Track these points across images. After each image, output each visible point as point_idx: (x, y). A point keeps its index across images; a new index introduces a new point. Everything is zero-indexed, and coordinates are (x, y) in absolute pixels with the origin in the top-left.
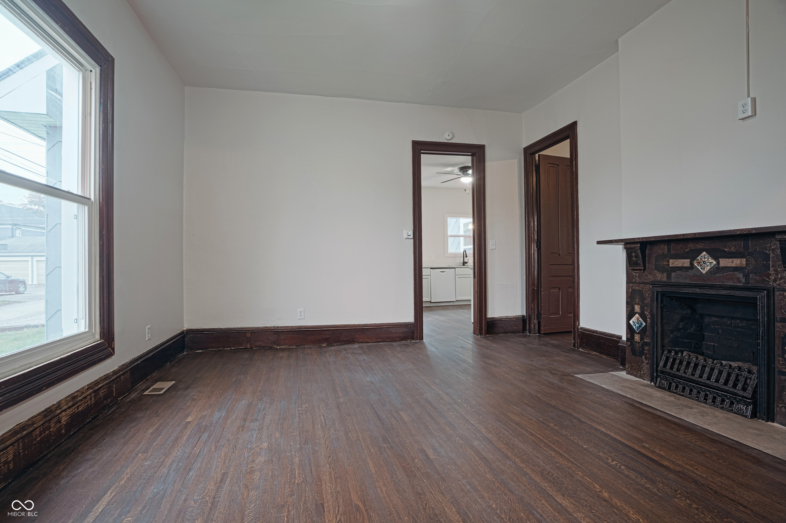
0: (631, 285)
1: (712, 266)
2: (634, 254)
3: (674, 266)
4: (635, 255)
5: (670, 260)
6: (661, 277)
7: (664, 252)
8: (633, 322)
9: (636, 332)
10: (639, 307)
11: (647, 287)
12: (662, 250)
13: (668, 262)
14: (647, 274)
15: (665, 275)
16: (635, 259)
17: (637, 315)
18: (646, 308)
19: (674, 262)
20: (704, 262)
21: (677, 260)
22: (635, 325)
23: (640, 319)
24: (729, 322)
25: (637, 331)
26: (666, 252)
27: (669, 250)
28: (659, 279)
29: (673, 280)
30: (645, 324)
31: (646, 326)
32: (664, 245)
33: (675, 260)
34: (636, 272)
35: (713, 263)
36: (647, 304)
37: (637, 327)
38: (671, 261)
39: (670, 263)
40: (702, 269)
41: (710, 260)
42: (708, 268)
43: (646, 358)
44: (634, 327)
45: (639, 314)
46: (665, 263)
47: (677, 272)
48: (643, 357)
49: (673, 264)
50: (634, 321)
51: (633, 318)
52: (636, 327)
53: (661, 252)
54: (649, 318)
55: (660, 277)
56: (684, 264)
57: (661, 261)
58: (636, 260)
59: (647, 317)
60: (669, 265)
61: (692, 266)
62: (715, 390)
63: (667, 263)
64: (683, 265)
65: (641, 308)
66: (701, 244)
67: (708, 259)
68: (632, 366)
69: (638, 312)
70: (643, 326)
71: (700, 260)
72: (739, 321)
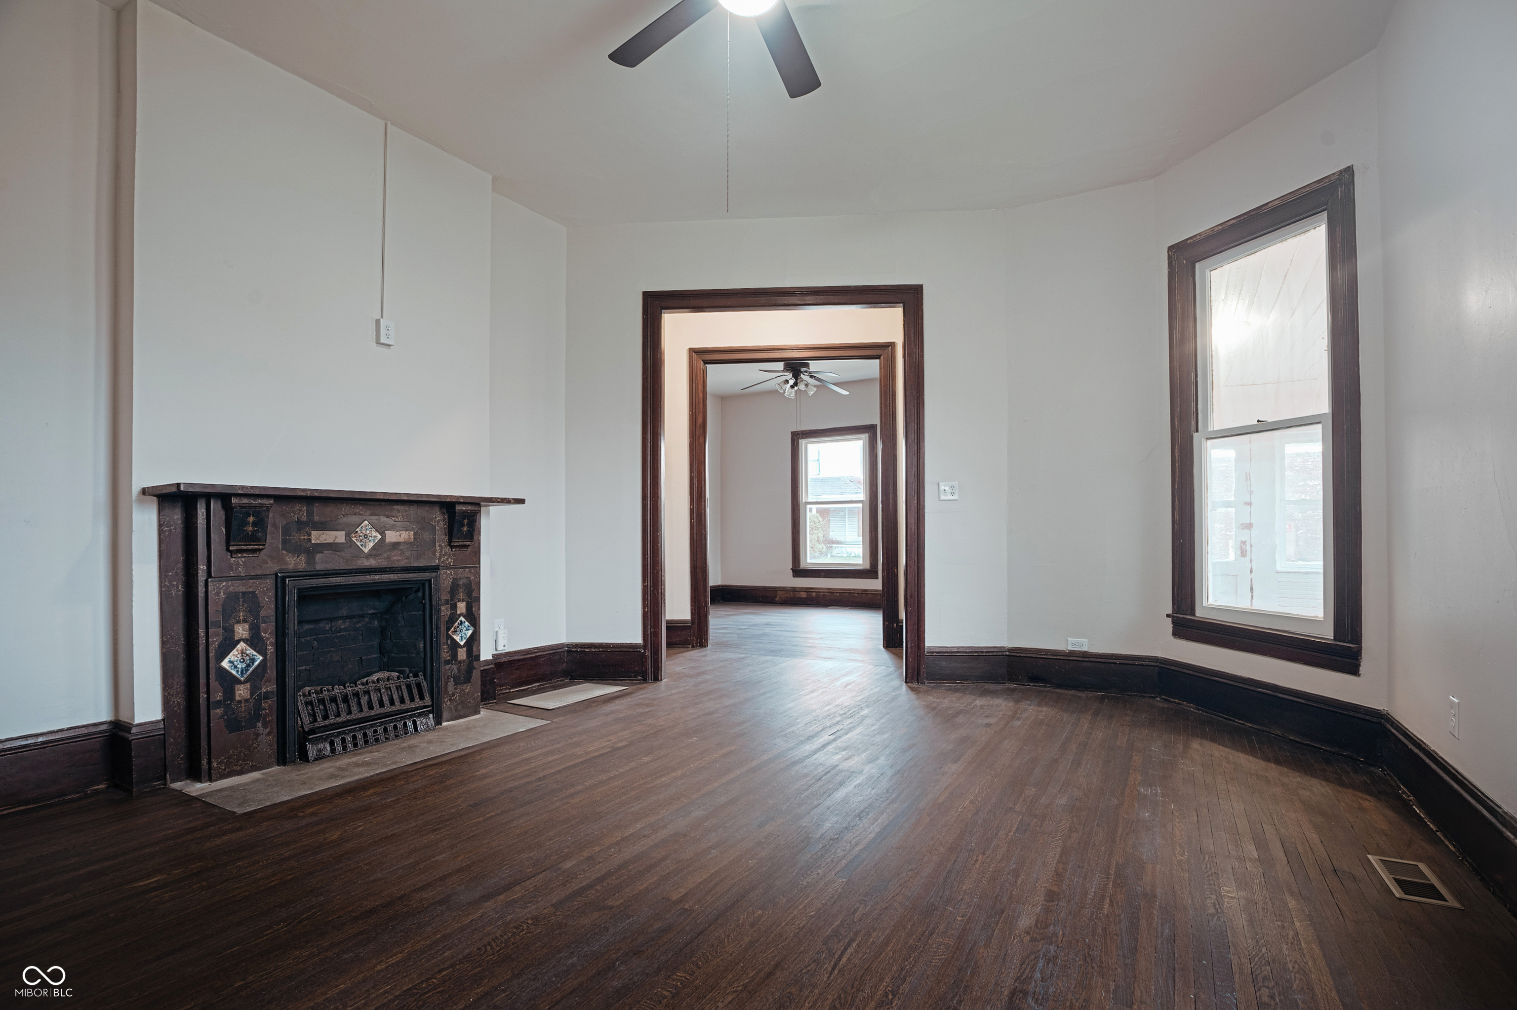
0: (224, 584)
1: (377, 541)
2: (251, 519)
3: (320, 542)
4: (253, 522)
5: (312, 532)
6: (295, 562)
7: (301, 517)
8: (230, 662)
9: (241, 681)
10: (247, 626)
11: (266, 583)
12: (296, 514)
13: (310, 535)
14: (266, 558)
15: (303, 558)
16: (250, 529)
17: (242, 645)
18: (264, 625)
19: (320, 536)
20: (366, 536)
21: (325, 532)
22: (236, 667)
23: (248, 652)
24: (328, 627)
25: (242, 679)
26: (304, 518)
27: (310, 514)
28: (291, 567)
29: (319, 567)
30: (261, 658)
31: (263, 663)
32: (301, 504)
33: (321, 532)
34: (240, 555)
35: (377, 537)
36: (267, 617)
37: (240, 670)
38: (314, 534)
39: (313, 537)
40: (362, 545)
41: (373, 532)
42: (371, 544)
43: (265, 726)
44: (234, 672)
45: (245, 641)
46: (303, 537)
47: (324, 552)
48: (259, 724)
49: (318, 539)
50: (232, 659)
51: (231, 653)
52: (238, 671)
53: (296, 516)
54: (271, 644)
55: (293, 562)
56: (336, 539)
57: (294, 533)
58: (253, 532)
59: (266, 643)
60: (310, 540)
61: (349, 543)
62: (377, 720)
63: (306, 537)
64: (334, 541)
65: (250, 629)
66: (361, 508)
67: (371, 531)
68: (230, 757)
69: (244, 637)
70: (256, 663)
71: (359, 532)
72: (341, 621)
